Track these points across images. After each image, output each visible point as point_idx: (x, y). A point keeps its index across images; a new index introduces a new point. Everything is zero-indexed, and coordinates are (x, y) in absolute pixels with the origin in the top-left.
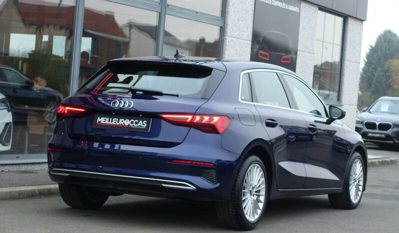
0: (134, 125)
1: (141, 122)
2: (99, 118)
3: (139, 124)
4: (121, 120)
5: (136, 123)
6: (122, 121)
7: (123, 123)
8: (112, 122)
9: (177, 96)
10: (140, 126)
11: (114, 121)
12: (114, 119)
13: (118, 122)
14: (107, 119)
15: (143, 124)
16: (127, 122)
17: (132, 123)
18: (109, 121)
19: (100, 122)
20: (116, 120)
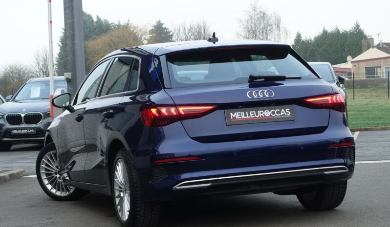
0: (276, 116)
1: (283, 110)
2: (231, 114)
3: (282, 114)
4: (259, 112)
5: (278, 113)
6: (262, 113)
7: (262, 114)
8: (249, 115)
9: (299, 78)
10: (284, 115)
11: (251, 114)
12: (251, 112)
13: (257, 115)
14: (243, 114)
15: (286, 113)
16: (267, 113)
17: (273, 113)
18: (245, 115)
19: (234, 118)
20: (254, 113)
